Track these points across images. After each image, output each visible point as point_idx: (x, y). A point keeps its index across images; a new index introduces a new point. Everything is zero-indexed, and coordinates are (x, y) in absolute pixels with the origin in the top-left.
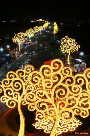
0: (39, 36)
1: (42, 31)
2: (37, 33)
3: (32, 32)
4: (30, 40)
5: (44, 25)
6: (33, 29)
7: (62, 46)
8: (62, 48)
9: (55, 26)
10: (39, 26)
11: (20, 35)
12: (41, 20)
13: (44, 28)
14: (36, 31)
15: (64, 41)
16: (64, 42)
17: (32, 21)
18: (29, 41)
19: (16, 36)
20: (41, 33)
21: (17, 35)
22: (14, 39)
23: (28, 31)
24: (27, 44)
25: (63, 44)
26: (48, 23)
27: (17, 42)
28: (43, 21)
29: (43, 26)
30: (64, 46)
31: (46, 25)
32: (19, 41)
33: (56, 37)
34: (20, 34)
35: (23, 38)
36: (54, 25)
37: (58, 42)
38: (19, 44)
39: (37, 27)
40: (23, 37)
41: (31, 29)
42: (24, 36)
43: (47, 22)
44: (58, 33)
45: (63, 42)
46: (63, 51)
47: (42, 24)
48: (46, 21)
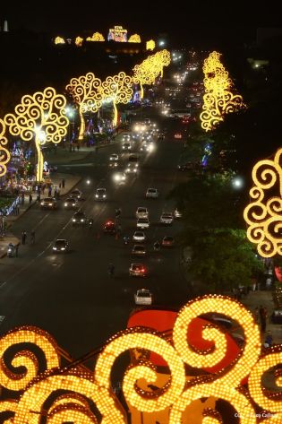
5: (137, 68)
7: (258, 210)
8: (253, 225)
9: (211, 75)
12: (118, 34)
13: (136, 87)
15: (269, 177)
16: (268, 186)
25: (264, 202)
26: (165, 52)
28: (135, 39)
29: (131, 73)
30: (266, 209)
31: (152, 67)
33: (215, 151)
36: (206, 71)
37: (229, 185)
43: (158, 49)
44: (230, 121)
45: (260, 187)
46: (260, 242)
47: (128, 59)
48: (150, 45)
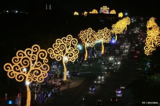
0: (96, 59)
1: (105, 44)
2: (89, 49)
3: (72, 46)
4: (66, 73)
6: (76, 35)
10: (96, 29)
11: (32, 55)
14: (87, 45)
17: (76, 13)
18: (62, 76)
19: (18, 57)
20: (103, 51)
21: (21, 55)
22: (12, 67)
23: (59, 42)
24: (54, 86)
27: (21, 78)
32: (27, 76)
34: (32, 50)
35: (42, 66)
38: (28, 83)
39: (90, 31)
40: (42, 61)
41: (70, 38)
42: (45, 58)
